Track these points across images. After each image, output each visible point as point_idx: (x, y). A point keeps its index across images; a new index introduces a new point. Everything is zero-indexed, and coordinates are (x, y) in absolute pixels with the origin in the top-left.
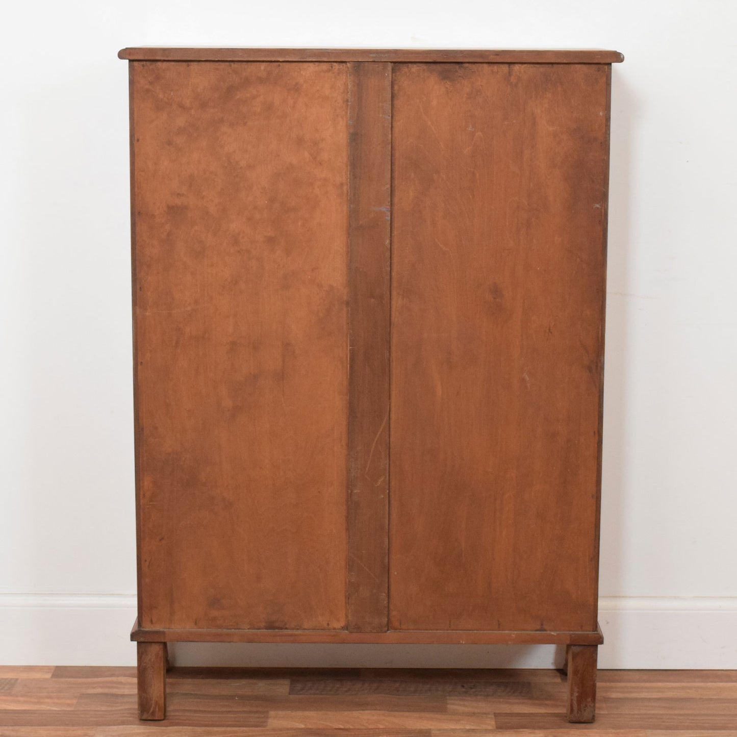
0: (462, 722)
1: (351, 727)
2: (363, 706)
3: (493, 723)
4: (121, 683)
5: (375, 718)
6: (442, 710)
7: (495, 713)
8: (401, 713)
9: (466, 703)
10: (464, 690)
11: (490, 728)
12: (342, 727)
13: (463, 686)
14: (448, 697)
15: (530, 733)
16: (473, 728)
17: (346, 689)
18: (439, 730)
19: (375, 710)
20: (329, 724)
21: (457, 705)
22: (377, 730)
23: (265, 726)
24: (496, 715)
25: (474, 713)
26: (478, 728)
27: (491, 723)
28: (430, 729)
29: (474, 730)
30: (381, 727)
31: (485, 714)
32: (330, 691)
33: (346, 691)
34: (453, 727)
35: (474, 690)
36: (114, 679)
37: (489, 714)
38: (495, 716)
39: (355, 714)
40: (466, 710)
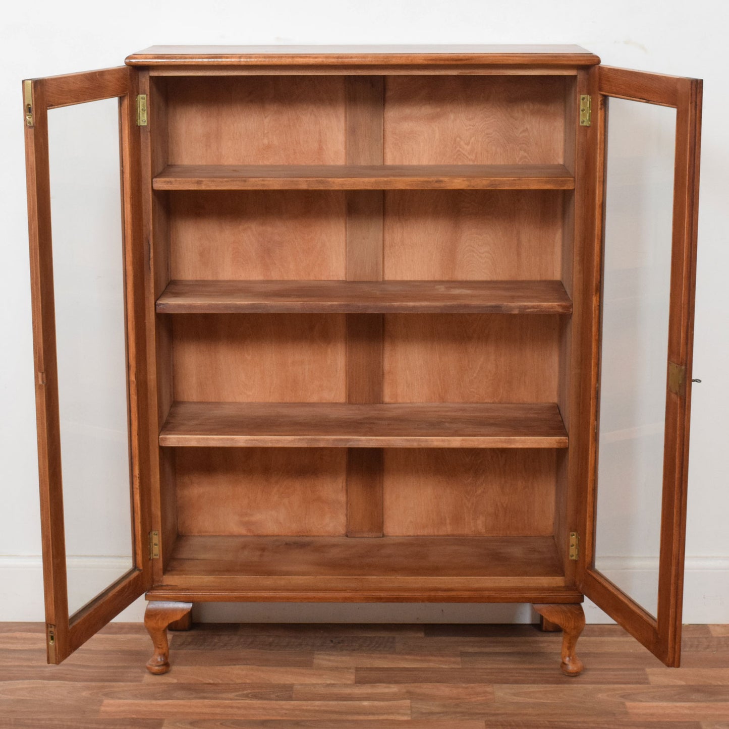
0: (324, 676)
1: (220, 682)
2: (234, 661)
3: (353, 677)
4: (16, 638)
5: (244, 672)
6: (308, 664)
7: (356, 668)
8: (268, 668)
9: (332, 658)
10: (332, 644)
11: (349, 682)
12: (212, 682)
13: (332, 641)
14: (316, 652)
15: (385, 687)
16: (333, 682)
17: (222, 644)
18: (302, 685)
19: (244, 665)
20: (201, 679)
21: (323, 659)
22: (244, 685)
23: (140, 681)
24: (358, 669)
25: (336, 668)
26: (338, 682)
27: (351, 677)
28: (293, 684)
29: (334, 684)
30: (248, 681)
31: (347, 668)
32: (208, 646)
33: (224, 646)
34: (315, 682)
35: (342, 644)
36: (9, 634)
37: (350, 668)
38: (356, 671)
39: (227, 668)
40: (330, 664)
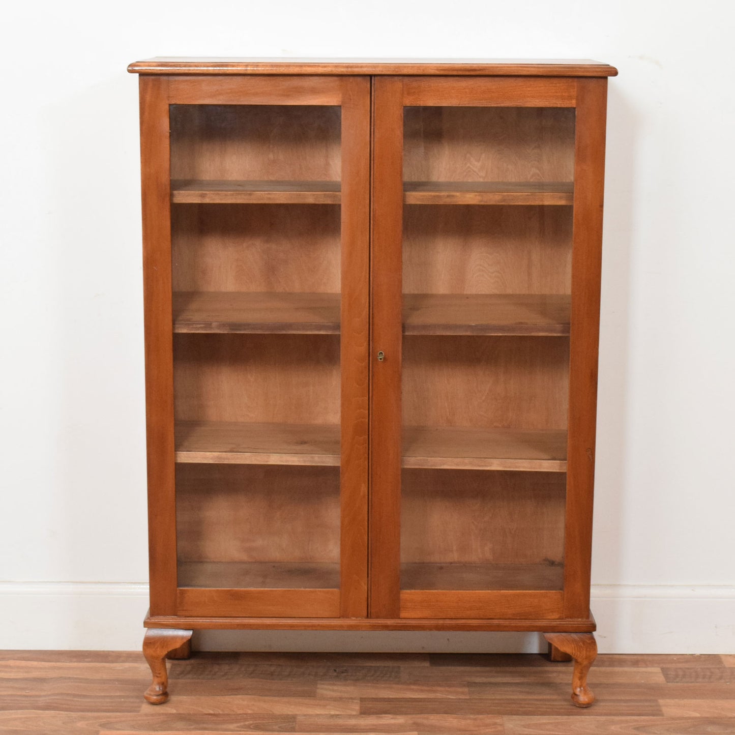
0: (328, 707)
1: (221, 712)
2: (236, 691)
3: (357, 707)
4: (10, 667)
5: (245, 703)
6: (311, 695)
7: (361, 698)
8: (271, 698)
9: (335, 688)
10: (335, 674)
11: (354, 713)
12: (212, 712)
13: (335, 671)
14: (319, 682)
15: (392, 718)
16: (337, 713)
17: (222, 674)
18: (305, 715)
19: (246, 694)
20: (200, 709)
21: (327, 689)
22: (245, 715)
23: (138, 711)
24: (362, 700)
25: (340, 698)
26: (342, 713)
27: (356, 707)
28: (296, 715)
29: (338, 715)
30: (250, 712)
31: (352, 698)
32: (208, 675)
33: (223, 676)
34: (318, 713)
35: (345, 674)
36: (3, 663)
37: (354, 699)
38: (361, 701)
39: (228, 698)
40: (335, 694)
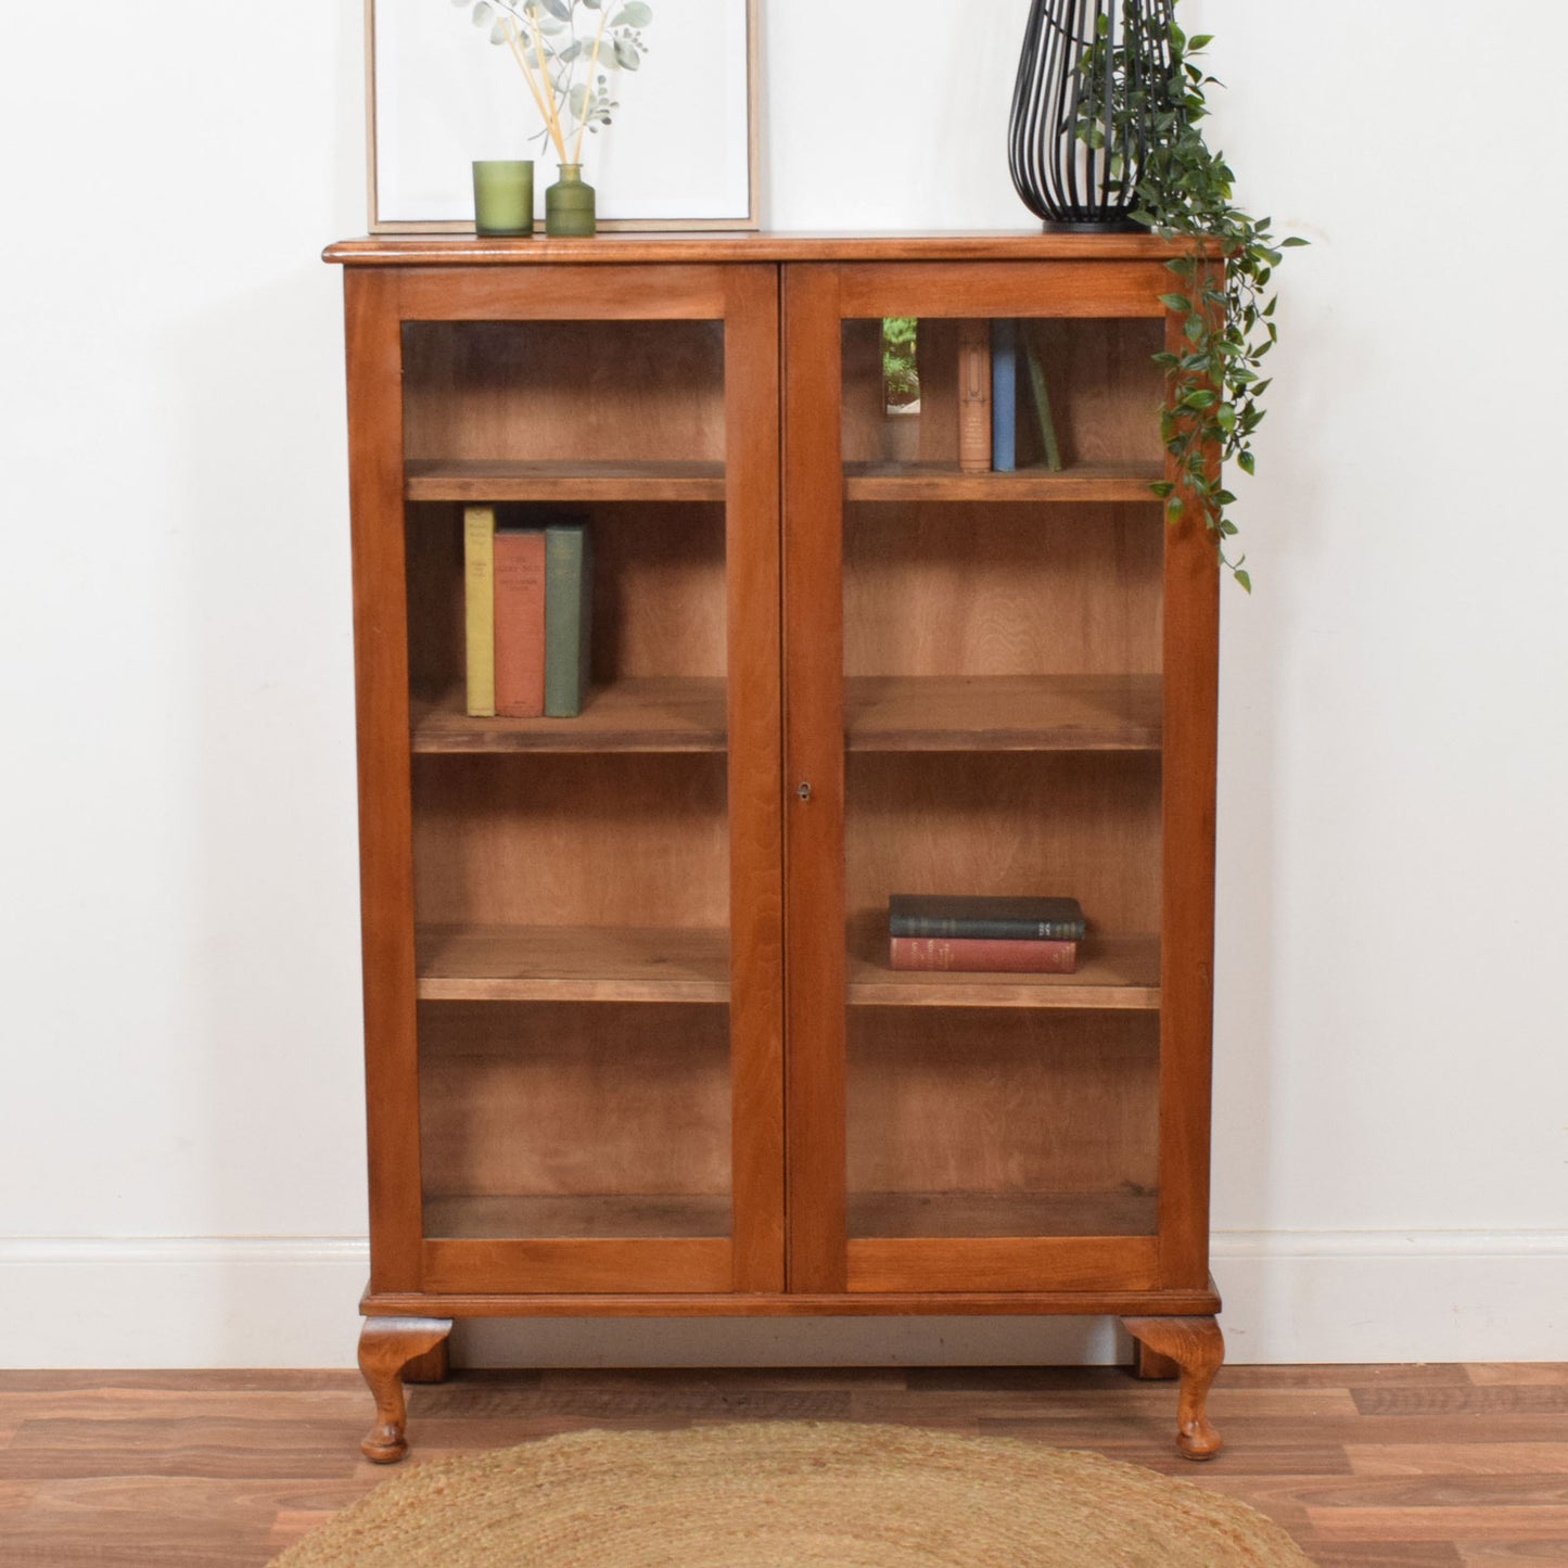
4: (101, 1399)
10: (725, 1406)
13: (725, 1400)
14: (694, 1421)
17: (508, 1408)
23: (351, 1476)
32: (482, 1410)
33: (512, 1411)
35: (744, 1406)
36: (91, 1392)
